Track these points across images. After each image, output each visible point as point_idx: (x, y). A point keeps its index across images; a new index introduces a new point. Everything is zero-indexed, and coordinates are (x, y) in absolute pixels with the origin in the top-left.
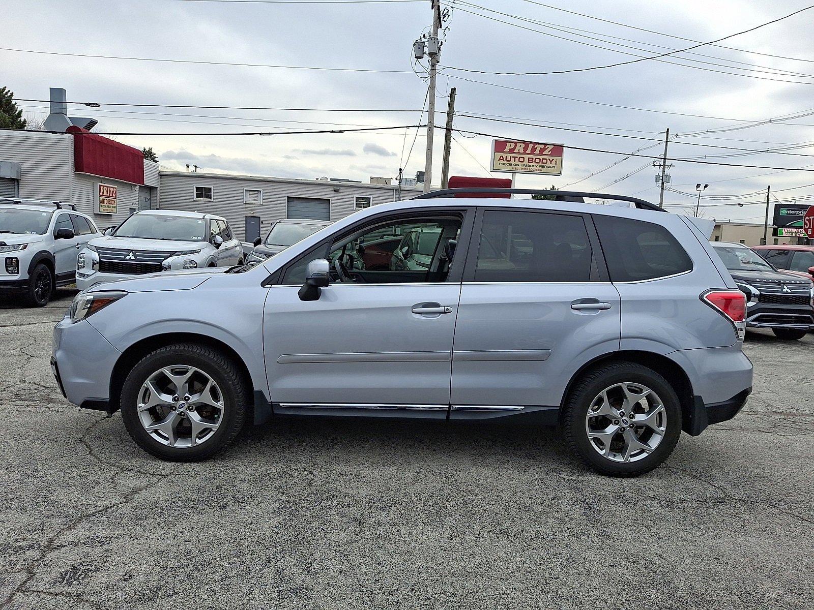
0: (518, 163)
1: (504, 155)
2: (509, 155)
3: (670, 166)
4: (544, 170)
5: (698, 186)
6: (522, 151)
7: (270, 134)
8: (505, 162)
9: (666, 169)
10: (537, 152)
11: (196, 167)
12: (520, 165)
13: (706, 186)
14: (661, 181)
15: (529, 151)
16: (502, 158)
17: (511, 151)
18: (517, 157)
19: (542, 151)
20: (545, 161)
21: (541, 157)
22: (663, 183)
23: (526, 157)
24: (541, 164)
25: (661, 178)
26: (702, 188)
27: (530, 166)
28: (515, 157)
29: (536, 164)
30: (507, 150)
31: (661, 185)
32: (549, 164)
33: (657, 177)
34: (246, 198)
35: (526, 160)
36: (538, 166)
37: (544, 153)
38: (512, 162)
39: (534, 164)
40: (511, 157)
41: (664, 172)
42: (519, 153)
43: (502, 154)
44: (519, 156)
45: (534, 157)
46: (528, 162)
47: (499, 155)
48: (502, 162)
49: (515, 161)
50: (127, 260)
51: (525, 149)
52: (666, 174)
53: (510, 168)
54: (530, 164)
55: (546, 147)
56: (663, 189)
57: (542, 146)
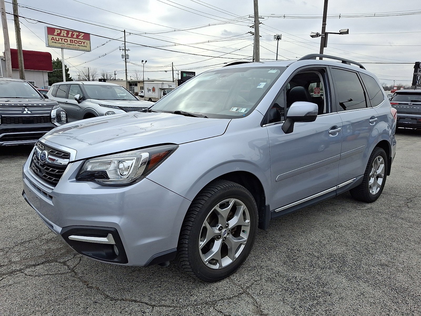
0: (64, 43)
1: (55, 37)
2: (58, 37)
3: (128, 50)
4: (81, 48)
5: (143, 61)
6: (65, 35)
8: (56, 41)
9: (126, 51)
10: (75, 36)
12: (65, 44)
13: (146, 61)
14: (124, 58)
15: (70, 36)
16: (53, 39)
17: (59, 35)
18: (63, 39)
19: (78, 36)
20: (80, 42)
21: (78, 40)
22: (126, 59)
23: (69, 39)
24: (78, 44)
25: (124, 56)
26: (144, 62)
27: (72, 45)
28: (62, 39)
29: (76, 44)
30: (56, 34)
31: (125, 60)
32: (83, 44)
33: (123, 55)
35: (69, 41)
36: (77, 45)
37: (79, 38)
38: (60, 41)
39: (74, 43)
40: (59, 38)
41: (125, 53)
42: (64, 36)
43: (53, 36)
44: (64, 38)
45: (74, 40)
46: (70, 42)
47: (51, 37)
48: (53, 41)
49: (62, 41)
51: (68, 34)
52: (126, 54)
53: (60, 45)
54: (72, 44)
55: (80, 34)
56: (126, 62)
57: (78, 34)
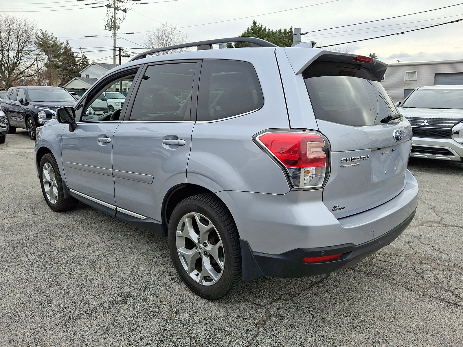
7: (403, 33)
11: (398, 61)
34: (406, 78)
50: (422, 126)
